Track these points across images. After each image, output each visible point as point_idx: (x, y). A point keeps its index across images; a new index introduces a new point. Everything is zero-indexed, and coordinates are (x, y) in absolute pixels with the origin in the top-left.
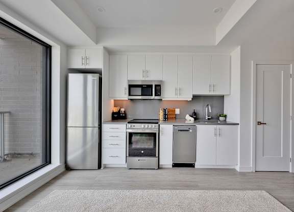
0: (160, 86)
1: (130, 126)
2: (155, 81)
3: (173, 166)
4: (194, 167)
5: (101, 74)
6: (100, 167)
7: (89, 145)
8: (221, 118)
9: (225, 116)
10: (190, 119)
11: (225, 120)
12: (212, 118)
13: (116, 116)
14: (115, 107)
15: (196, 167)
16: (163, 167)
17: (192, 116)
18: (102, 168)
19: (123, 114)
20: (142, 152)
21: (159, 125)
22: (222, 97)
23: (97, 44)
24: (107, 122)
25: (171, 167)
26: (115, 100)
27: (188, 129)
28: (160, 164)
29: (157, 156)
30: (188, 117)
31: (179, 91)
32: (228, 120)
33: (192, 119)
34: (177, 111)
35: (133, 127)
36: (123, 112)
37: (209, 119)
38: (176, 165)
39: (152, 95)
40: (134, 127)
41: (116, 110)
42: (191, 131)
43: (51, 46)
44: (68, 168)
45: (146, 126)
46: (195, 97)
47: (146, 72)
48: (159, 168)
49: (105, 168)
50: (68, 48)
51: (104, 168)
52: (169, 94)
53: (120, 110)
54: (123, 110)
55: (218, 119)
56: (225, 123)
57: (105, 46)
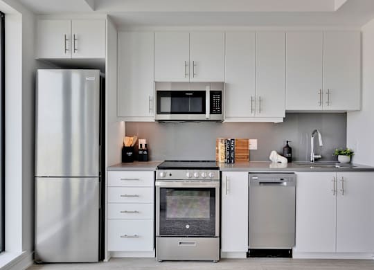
0: (220, 93)
1: (162, 174)
2: (210, 84)
3: (249, 255)
4: (290, 256)
5: (103, 69)
6: (101, 257)
7: (74, 214)
8: (342, 159)
9: (351, 154)
10: (278, 161)
11: (350, 163)
12: (322, 158)
13: (130, 154)
14: (126, 136)
15: (294, 256)
16: (228, 257)
17: (282, 155)
18: (106, 260)
19: (143, 150)
20: (188, 227)
21: (221, 172)
22: (343, 116)
23: (95, 9)
24: (114, 167)
25: (245, 257)
26: (126, 122)
27: (278, 180)
28: (223, 250)
29: (217, 234)
30: (274, 156)
31: (258, 103)
32: (357, 162)
33: (284, 160)
34: (253, 144)
35: (168, 177)
36: (144, 147)
37: (316, 160)
38: (253, 253)
39: (204, 112)
40: (171, 178)
41: (129, 142)
42: (285, 184)
43: (3, 14)
44: (38, 261)
45: (195, 175)
46: (290, 116)
47: (191, 66)
48: (221, 259)
49: (112, 259)
50: (36, 18)
51: (109, 260)
52: (237, 110)
53: (137, 142)
54: (143, 142)
55: (336, 159)
56: (350, 167)
57: (111, 14)
